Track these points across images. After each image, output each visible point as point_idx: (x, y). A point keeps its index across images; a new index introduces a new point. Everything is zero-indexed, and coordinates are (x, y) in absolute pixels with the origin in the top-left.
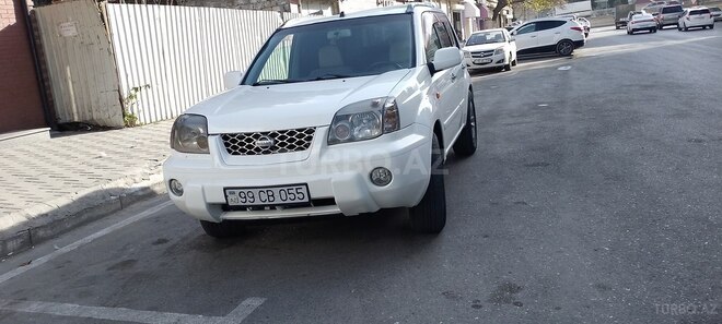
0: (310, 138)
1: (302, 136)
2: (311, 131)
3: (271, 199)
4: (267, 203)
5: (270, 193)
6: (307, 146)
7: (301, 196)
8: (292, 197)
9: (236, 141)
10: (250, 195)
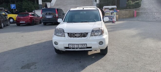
1: (85, 34)
2: (87, 33)
3: (79, 47)
4: (78, 47)
5: (78, 45)
6: (86, 36)
7: (85, 46)
8: (83, 46)
9: (71, 34)
10: (74, 46)
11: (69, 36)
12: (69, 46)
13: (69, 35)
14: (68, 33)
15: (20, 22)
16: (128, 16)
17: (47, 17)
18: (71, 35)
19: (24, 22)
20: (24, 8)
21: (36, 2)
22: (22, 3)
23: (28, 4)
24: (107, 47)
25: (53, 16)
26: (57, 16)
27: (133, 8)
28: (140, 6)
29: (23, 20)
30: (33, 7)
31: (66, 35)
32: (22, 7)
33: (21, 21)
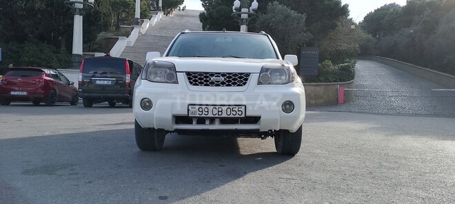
0: (246, 80)
1: (242, 77)
2: (248, 75)
3: (220, 113)
4: (217, 116)
5: (220, 110)
6: (245, 84)
7: (240, 113)
8: (234, 113)
9: (196, 77)
10: (206, 110)
11: (191, 83)
12: (188, 110)
13: (189, 79)
14: (188, 74)
15: (12, 93)
16: (322, 101)
17: (98, 82)
18: (198, 79)
19: (25, 93)
20: (27, 59)
21: (63, 48)
22: (23, 47)
23: (41, 51)
24: (301, 127)
25: (117, 81)
26: (127, 81)
27: (335, 81)
28: (353, 78)
29: (22, 86)
30: (53, 61)
31: (182, 78)
32: (20, 56)
33: (15, 91)
